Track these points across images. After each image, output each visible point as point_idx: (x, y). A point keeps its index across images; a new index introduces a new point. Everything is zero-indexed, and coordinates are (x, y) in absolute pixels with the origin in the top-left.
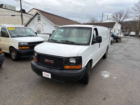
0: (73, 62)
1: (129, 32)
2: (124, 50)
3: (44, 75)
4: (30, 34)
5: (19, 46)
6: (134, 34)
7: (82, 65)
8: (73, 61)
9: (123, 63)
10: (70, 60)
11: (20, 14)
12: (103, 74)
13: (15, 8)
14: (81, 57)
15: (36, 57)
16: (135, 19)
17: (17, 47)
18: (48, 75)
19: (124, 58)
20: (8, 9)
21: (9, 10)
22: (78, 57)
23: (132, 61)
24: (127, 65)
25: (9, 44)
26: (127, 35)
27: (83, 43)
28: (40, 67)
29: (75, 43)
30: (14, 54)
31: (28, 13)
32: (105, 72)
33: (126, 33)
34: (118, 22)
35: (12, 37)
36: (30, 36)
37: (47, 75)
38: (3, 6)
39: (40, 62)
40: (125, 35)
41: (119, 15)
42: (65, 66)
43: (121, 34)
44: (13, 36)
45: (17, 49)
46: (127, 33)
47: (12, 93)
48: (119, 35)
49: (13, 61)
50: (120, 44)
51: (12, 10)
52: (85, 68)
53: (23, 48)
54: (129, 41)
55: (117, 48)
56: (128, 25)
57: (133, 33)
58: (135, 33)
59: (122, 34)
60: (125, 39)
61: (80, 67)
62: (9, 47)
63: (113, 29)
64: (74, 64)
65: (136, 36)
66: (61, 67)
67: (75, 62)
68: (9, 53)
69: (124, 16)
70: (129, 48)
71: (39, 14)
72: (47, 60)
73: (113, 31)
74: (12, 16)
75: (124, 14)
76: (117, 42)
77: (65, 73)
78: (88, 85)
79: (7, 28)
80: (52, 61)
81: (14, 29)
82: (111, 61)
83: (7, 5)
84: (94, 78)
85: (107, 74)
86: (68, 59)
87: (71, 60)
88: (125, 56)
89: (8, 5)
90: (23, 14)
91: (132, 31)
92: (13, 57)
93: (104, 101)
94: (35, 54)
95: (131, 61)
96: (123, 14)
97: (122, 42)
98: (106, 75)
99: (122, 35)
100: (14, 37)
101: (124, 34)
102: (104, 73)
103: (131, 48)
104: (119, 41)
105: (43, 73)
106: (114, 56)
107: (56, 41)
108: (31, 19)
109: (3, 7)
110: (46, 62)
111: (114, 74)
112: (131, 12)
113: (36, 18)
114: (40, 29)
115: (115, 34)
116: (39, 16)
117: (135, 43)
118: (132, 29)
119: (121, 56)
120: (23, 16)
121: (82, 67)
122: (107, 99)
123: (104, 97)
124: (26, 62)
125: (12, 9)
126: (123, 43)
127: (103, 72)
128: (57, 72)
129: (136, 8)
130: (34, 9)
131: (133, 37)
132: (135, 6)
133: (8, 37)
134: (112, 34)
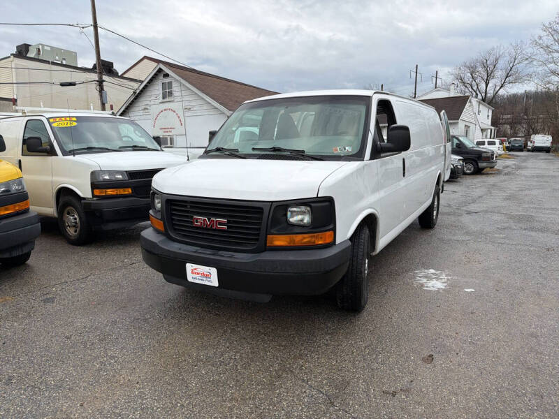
0: (302, 220)
1: (528, 136)
2: (507, 199)
3: (190, 278)
4: (135, 142)
5: (94, 186)
6: (548, 144)
7: (334, 230)
8: (299, 217)
9: (502, 241)
10: (289, 214)
11: (95, 77)
12: (424, 280)
13: (74, 55)
14: (330, 201)
15: (160, 213)
16: (549, 83)
17: (84, 190)
18: (208, 276)
19: (506, 225)
20: (47, 62)
21: (53, 63)
22: (318, 200)
23: (541, 234)
24: (519, 247)
25: (55, 179)
26: (520, 149)
27: (338, 152)
28: (175, 247)
29: (306, 153)
30: (73, 219)
31: (125, 76)
32: (432, 271)
33: (512, 139)
34: (480, 97)
35: (65, 153)
36: (136, 148)
37: (203, 275)
38: (27, 51)
39: (175, 229)
40: (508, 149)
41: (480, 69)
42: (268, 236)
43: (493, 143)
44: (68, 150)
45: (84, 199)
46: (519, 141)
47: (72, 347)
48: (486, 147)
49: (71, 246)
50: (490, 180)
51: (61, 65)
52: (350, 243)
53: (110, 192)
54: (526, 168)
55: (478, 192)
56: (519, 108)
57: (542, 140)
58: (550, 138)
59: (497, 141)
60: (509, 162)
61: (329, 240)
62: (55, 191)
63: (461, 125)
64: (303, 226)
65: (555, 151)
66: (257, 240)
67: (307, 219)
68: (56, 215)
69: (504, 75)
70: (527, 192)
71: (166, 75)
72: (200, 220)
73: (458, 130)
74: (62, 85)
75: (501, 64)
76: (478, 172)
77: (273, 262)
78: (364, 314)
79: (48, 119)
80: (220, 222)
81: (75, 124)
82: (455, 238)
83: (43, 46)
84: (386, 291)
85: (437, 279)
86: (282, 207)
87: (292, 212)
88: (511, 217)
89: (49, 49)
90: (105, 78)
91: (536, 132)
92: (71, 232)
93: (429, 366)
94: (156, 201)
95: (533, 234)
96: (498, 65)
97: (499, 172)
98: (434, 282)
99: (497, 148)
100: (73, 153)
101: (506, 144)
102: (426, 277)
103: (535, 192)
104: (484, 171)
105: (189, 267)
106: (466, 219)
107: (236, 153)
108: (137, 96)
109: (28, 55)
110: (197, 228)
111: (466, 280)
112: (530, 59)
113: (157, 89)
114: (173, 133)
115: (469, 143)
116: (166, 80)
117: (552, 173)
118: (539, 126)
119: (495, 217)
120: (104, 83)
121: (338, 241)
122: (438, 360)
123: (426, 353)
124: (121, 247)
125: (64, 63)
126: (503, 177)
127: (420, 273)
128: (242, 259)
129: (547, 40)
130: (146, 60)
131: (543, 155)
132: (543, 34)
133: (51, 152)
134: (456, 141)
